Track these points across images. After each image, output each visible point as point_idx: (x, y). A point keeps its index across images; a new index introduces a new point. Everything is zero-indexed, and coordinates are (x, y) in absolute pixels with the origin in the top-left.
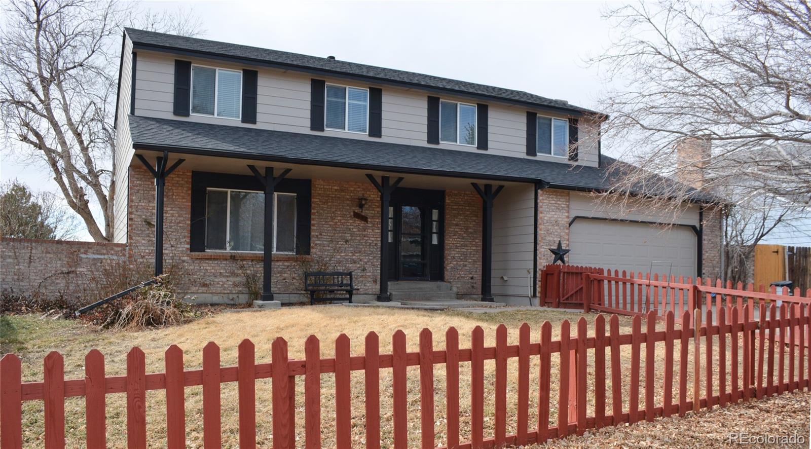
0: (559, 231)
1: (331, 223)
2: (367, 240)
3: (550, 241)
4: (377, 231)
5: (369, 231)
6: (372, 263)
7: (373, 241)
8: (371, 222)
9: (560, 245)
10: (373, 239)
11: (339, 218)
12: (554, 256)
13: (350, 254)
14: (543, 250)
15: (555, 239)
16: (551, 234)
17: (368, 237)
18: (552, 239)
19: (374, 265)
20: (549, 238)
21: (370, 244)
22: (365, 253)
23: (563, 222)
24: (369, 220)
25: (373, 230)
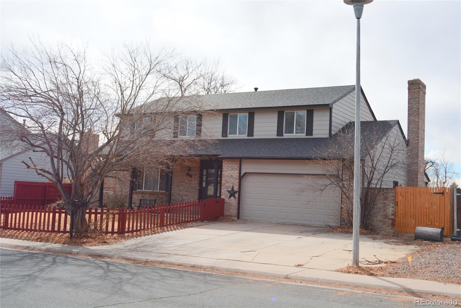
0: (233, 181)
1: (178, 178)
2: (191, 186)
3: (227, 186)
4: (196, 181)
5: (193, 181)
6: (193, 196)
7: (194, 186)
8: (193, 177)
9: (233, 188)
10: (194, 185)
11: (181, 176)
12: (229, 194)
13: (184, 192)
14: (224, 191)
15: (231, 185)
16: (228, 182)
17: (192, 184)
18: (228, 185)
19: (194, 198)
20: (227, 185)
21: (193, 187)
22: (191, 192)
23: (235, 176)
24: (193, 176)
25: (194, 181)
